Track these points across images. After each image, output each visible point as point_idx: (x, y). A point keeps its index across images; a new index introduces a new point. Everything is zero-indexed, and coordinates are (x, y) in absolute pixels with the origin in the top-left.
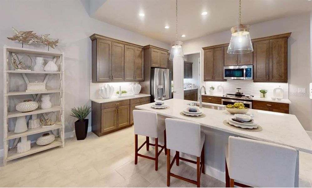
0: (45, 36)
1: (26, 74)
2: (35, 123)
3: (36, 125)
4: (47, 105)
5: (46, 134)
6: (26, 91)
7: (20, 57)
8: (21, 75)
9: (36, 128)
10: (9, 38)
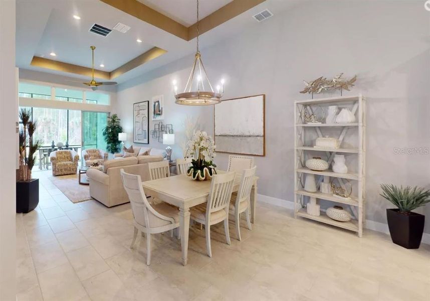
0: (336, 77)
1: (319, 127)
2: (325, 187)
3: (327, 190)
4: (340, 169)
5: (338, 207)
6: (315, 147)
7: (314, 109)
8: (314, 128)
9: (327, 194)
10: (301, 92)
